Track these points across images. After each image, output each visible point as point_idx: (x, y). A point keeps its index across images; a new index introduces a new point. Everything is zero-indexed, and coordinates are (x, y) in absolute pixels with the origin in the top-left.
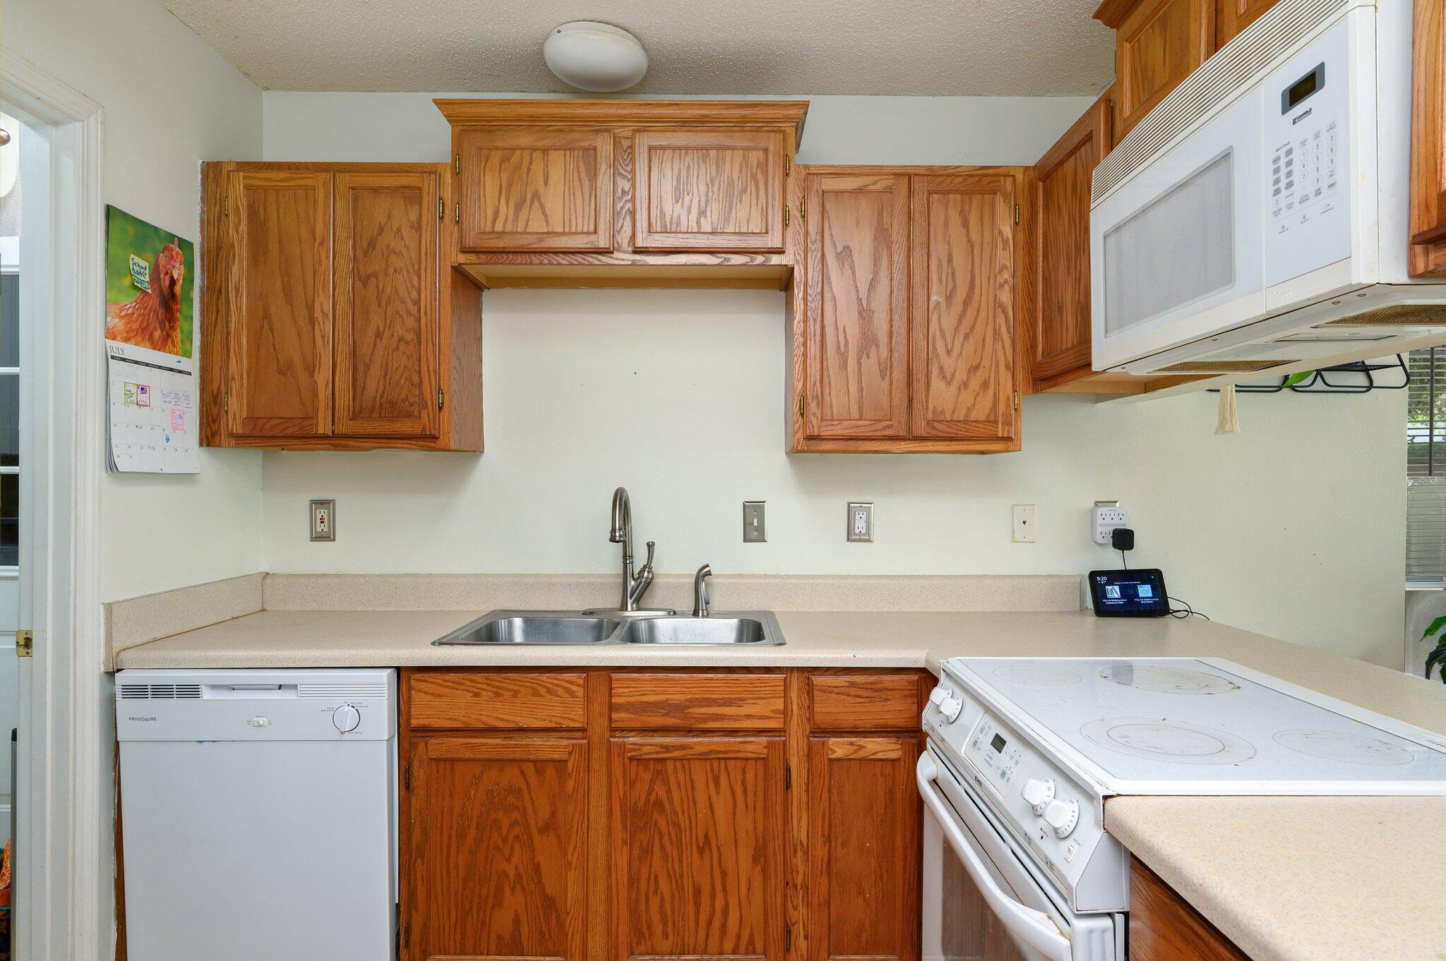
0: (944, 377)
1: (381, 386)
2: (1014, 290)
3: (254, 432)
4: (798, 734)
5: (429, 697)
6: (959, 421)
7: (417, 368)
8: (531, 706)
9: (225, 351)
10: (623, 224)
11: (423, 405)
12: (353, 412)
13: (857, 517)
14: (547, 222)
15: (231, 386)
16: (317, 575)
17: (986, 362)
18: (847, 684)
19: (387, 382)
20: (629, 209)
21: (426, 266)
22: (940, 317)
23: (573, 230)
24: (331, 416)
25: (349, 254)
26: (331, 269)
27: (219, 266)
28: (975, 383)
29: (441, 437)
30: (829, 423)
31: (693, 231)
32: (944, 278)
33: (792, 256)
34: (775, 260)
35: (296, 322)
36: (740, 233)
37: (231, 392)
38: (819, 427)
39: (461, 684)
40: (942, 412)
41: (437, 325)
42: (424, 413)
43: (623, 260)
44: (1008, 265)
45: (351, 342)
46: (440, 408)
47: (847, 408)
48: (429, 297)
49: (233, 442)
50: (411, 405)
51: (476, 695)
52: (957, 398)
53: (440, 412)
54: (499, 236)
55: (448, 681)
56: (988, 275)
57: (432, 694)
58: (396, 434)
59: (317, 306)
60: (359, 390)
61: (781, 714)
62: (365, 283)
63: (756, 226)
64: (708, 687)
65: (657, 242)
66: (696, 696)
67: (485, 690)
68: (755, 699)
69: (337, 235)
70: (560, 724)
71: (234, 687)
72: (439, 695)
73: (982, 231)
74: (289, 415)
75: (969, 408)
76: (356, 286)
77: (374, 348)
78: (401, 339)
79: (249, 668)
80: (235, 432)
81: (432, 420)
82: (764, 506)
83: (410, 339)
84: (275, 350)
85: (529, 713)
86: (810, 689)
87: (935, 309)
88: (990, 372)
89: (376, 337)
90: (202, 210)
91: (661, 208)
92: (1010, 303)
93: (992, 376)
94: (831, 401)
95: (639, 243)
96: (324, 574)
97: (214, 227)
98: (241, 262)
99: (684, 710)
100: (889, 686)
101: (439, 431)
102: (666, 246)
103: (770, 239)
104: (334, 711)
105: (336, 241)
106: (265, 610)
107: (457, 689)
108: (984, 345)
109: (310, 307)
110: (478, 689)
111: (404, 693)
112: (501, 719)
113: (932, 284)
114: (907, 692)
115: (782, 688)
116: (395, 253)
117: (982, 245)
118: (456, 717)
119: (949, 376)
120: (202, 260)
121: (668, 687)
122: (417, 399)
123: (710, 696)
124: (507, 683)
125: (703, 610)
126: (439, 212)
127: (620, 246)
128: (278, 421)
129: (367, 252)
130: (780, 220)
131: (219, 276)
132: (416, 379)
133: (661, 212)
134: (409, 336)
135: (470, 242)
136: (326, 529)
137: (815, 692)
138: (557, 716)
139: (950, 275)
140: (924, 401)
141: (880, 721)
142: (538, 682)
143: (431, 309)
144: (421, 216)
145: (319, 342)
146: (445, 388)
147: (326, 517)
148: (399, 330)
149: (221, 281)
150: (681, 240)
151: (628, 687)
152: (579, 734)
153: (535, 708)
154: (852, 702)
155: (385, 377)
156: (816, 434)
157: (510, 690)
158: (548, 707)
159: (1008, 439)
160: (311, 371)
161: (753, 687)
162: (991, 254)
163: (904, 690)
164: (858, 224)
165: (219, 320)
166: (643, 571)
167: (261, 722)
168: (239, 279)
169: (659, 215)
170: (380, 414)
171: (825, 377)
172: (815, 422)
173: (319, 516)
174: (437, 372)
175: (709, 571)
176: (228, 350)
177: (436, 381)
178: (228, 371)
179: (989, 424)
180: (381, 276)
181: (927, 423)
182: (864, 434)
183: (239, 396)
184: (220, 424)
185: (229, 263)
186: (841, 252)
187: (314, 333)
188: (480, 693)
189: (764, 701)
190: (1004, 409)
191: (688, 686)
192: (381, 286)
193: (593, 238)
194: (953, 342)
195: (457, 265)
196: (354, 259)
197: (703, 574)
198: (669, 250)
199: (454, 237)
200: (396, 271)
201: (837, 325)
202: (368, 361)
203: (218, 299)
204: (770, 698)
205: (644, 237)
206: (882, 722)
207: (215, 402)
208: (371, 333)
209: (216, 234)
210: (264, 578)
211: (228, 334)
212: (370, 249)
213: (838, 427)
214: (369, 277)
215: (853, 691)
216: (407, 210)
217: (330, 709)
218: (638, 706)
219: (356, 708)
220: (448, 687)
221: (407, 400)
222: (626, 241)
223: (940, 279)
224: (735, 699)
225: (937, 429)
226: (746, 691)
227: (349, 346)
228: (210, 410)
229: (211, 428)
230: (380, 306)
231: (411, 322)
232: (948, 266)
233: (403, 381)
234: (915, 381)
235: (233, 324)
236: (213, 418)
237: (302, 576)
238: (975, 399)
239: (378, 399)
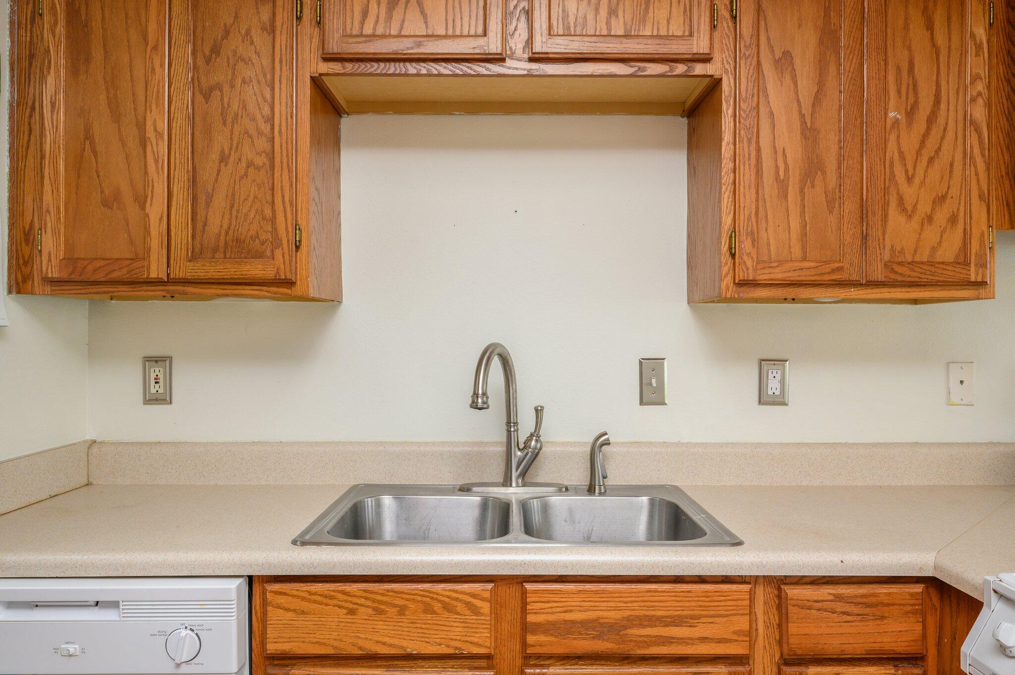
0: (904, 210)
1: (226, 222)
2: (988, 104)
3: (73, 276)
4: (765, 661)
5: (290, 615)
6: (923, 263)
7: (269, 198)
8: (423, 626)
9: (39, 178)
10: (516, 27)
11: (276, 243)
12: (193, 252)
13: (771, 376)
14: (426, 23)
15: (46, 220)
16: (150, 443)
17: (954, 192)
18: (831, 598)
19: (234, 215)
20: (524, 8)
21: (281, 75)
22: (898, 137)
23: (458, 33)
24: (165, 256)
25: (188, 62)
26: (167, 80)
27: (32, 77)
28: (941, 216)
29: (298, 282)
30: (767, 265)
31: (602, 34)
32: (904, 90)
33: (719, 65)
34: (699, 69)
35: (124, 145)
36: (659, 37)
37: (45, 228)
38: (755, 270)
39: (332, 598)
40: (902, 252)
41: (294, 147)
42: (278, 253)
43: (517, 69)
44: (982, 75)
45: (190, 168)
46: (298, 248)
47: (787, 246)
48: (284, 113)
49: (48, 289)
50: (262, 244)
51: (352, 612)
52: (920, 234)
53: (297, 251)
54: (368, 39)
55: (315, 594)
56: (956, 87)
57: (294, 610)
58: (243, 279)
59: (149, 124)
60: (200, 225)
61: (745, 636)
62: (207, 97)
63: (676, 29)
64: (652, 602)
65: (558, 46)
66: (637, 613)
67: (361, 605)
68: (711, 616)
69: (174, 37)
70: (460, 649)
71: (38, 604)
72: (303, 613)
73: (949, 34)
74: (116, 256)
75: (933, 247)
76: (196, 101)
77: (218, 175)
78: (250, 164)
79: (57, 578)
80: (50, 276)
81: (287, 262)
82: (663, 363)
83: (261, 164)
84: (98, 176)
85: (421, 635)
86: (781, 605)
87: (893, 127)
88: (959, 203)
89: (221, 161)
90: (12, 9)
91: (564, 6)
92: (984, 120)
93: (962, 209)
94: (768, 239)
95: (538, 48)
96: (159, 442)
97: (26, 30)
98: (57, 71)
99: (620, 631)
100: (886, 600)
101: (296, 274)
102: (570, 51)
103: (695, 43)
104: (166, 635)
105: (173, 46)
106: (91, 484)
107: (327, 605)
108: (951, 171)
109: (141, 127)
110: (354, 604)
111: (258, 608)
112: (384, 644)
113: (889, 98)
114: (909, 608)
115: (747, 603)
116: (243, 60)
117: (949, 52)
118: (324, 641)
119: (909, 209)
120: (12, 69)
121: (600, 602)
122: (269, 236)
123: (653, 613)
124: (392, 596)
125: (600, 486)
126: (297, 11)
127: (513, 53)
128: (103, 263)
129: (210, 60)
130: (707, 20)
131: (31, 90)
132: (268, 212)
133: (564, 11)
134: (261, 160)
135: (334, 46)
136: (161, 391)
137: (790, 607)
138: (456, 640)
139: (911, 87)
140: (881, 238)
141: (875, 645)
142: (431, 595)
143: (287, 127)
144: (274, 15)
145: (151, 167)
146: (302, 223)
147: (161, 376)
148: (248, 153)
149: (34, 95)
150: (588, 44)
151: (548, 602)
152: (483, 663)
153: (427, 629)
154: (837, 620)
155: (231, 210)
156: (751, 278)
157: (395, 606)
158: (443, 628)
159: (982, 284)
160: (142, 202)
161: (709, 601)
162: (960, 62)
163: (904, 605)
164: (800, 26)
165: (31, 141)
166: (529, 439)
167: (72, 650)
168: (55, 91)
169: (561, 14)
170: (225, 253)
171: (761, 209)
172: (749, 263)
173: (153, 376)
174: (294, 204)
175: (608, 439)
176: (42, 177)
177: (292, 214)
178: (42, 203)
179: (957, 266)
180: (226, 89)
181: (885, 265)
182: (808, 278)
183: (56, 232)
184: (33, 267)
185: (43, 73)
186: (780, 59)
187: (145, 157)
188: (357, 609)
189: (724, 620)
190: (978, 247)
191: (626, 599)
192: (226, 100)
193: (482, 41)
194: (915, 167)
195: (317, 75)
196: (195, 67)
197: (600, 443)
198: (573, 56)
199: (313, 43)
200: (244, 82)
201: (775, 148)
202: (210, 190)
203: (31, 116)
204: (732, 615)
205: (544, 40)
206: (876, 646)
207: (27, 241)
208: (215, 156)
209: (28, 38)
210: (90, 447)
211: (43, 157)
212: (214, 56)
213: (777, 270)
214: (211, 89)
215: (839, 607)
216: (257, 9)
217: (161, 633)
218: (561, 626)
219: (195, 632)
220: (315, 602)
221: (258, 237)
222: (520, 46)
223: (899, 92)
224: (686, 617)
225: (896, 273)
226: (701, 606)
227: (188, 172)
228: (21, 250)
229: (21, 271)
230: (225, 123)
231: (262, 144)
232: (909, 76)
233: (253, 214)
234: (870, 214)
235: (48, 146)
236: (24, 258)
237: (132, 444)
238: (941, 236)
239: (222, 238)
